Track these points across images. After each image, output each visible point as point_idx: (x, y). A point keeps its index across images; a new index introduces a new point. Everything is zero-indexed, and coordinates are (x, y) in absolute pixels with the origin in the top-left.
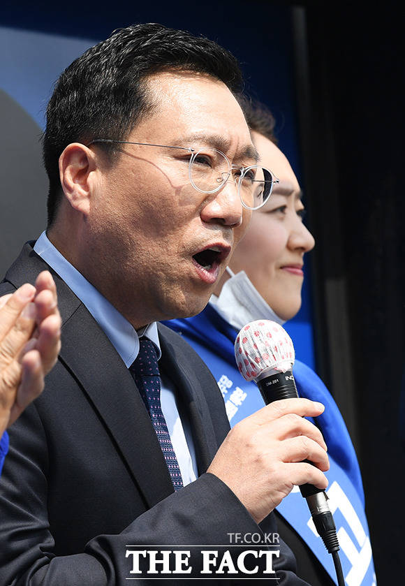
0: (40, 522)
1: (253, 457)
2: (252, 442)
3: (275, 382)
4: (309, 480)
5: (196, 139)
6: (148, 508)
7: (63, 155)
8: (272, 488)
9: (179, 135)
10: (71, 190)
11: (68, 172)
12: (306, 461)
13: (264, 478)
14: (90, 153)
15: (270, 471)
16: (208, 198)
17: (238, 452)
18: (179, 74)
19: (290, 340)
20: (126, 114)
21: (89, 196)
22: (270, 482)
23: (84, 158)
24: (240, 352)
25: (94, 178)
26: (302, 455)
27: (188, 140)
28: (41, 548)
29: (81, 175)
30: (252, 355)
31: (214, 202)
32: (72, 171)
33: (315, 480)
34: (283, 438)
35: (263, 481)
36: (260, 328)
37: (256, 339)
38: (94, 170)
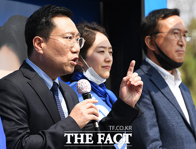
0: (26, 126)
1: (81, 113)
2: (80, 109)
3: (86, 94)
4: (94, 119)
5: (68, 33)
6: (55, 124)
7: (34, 40)
8: (85, 120)
9: (64, 33)
10: (37, 48)
11: (36, 44)
12: (93, 114)
13: (83, 118)
14: (41, 39)
15: (85, 116)
16: (72, 47)
17: (77, 111)
18: (60, 17)
19: (90, 84)
20: (50, 28)
21: (42, 50)
22: (84, 119)
23: (40, 40)
24: (78, 87)
25: (43, 45)
26: (93, 113)
27: (66, 33)
28: (26, 132)
29: (39, 44)
30: (81, 88)
31: (73, 48)
32: (36, 43)
33: (95, 119)
34: (88, 108)
35: (83, 119)
36: (83, 81)
37: (82, 84)
38: (42, 43)
